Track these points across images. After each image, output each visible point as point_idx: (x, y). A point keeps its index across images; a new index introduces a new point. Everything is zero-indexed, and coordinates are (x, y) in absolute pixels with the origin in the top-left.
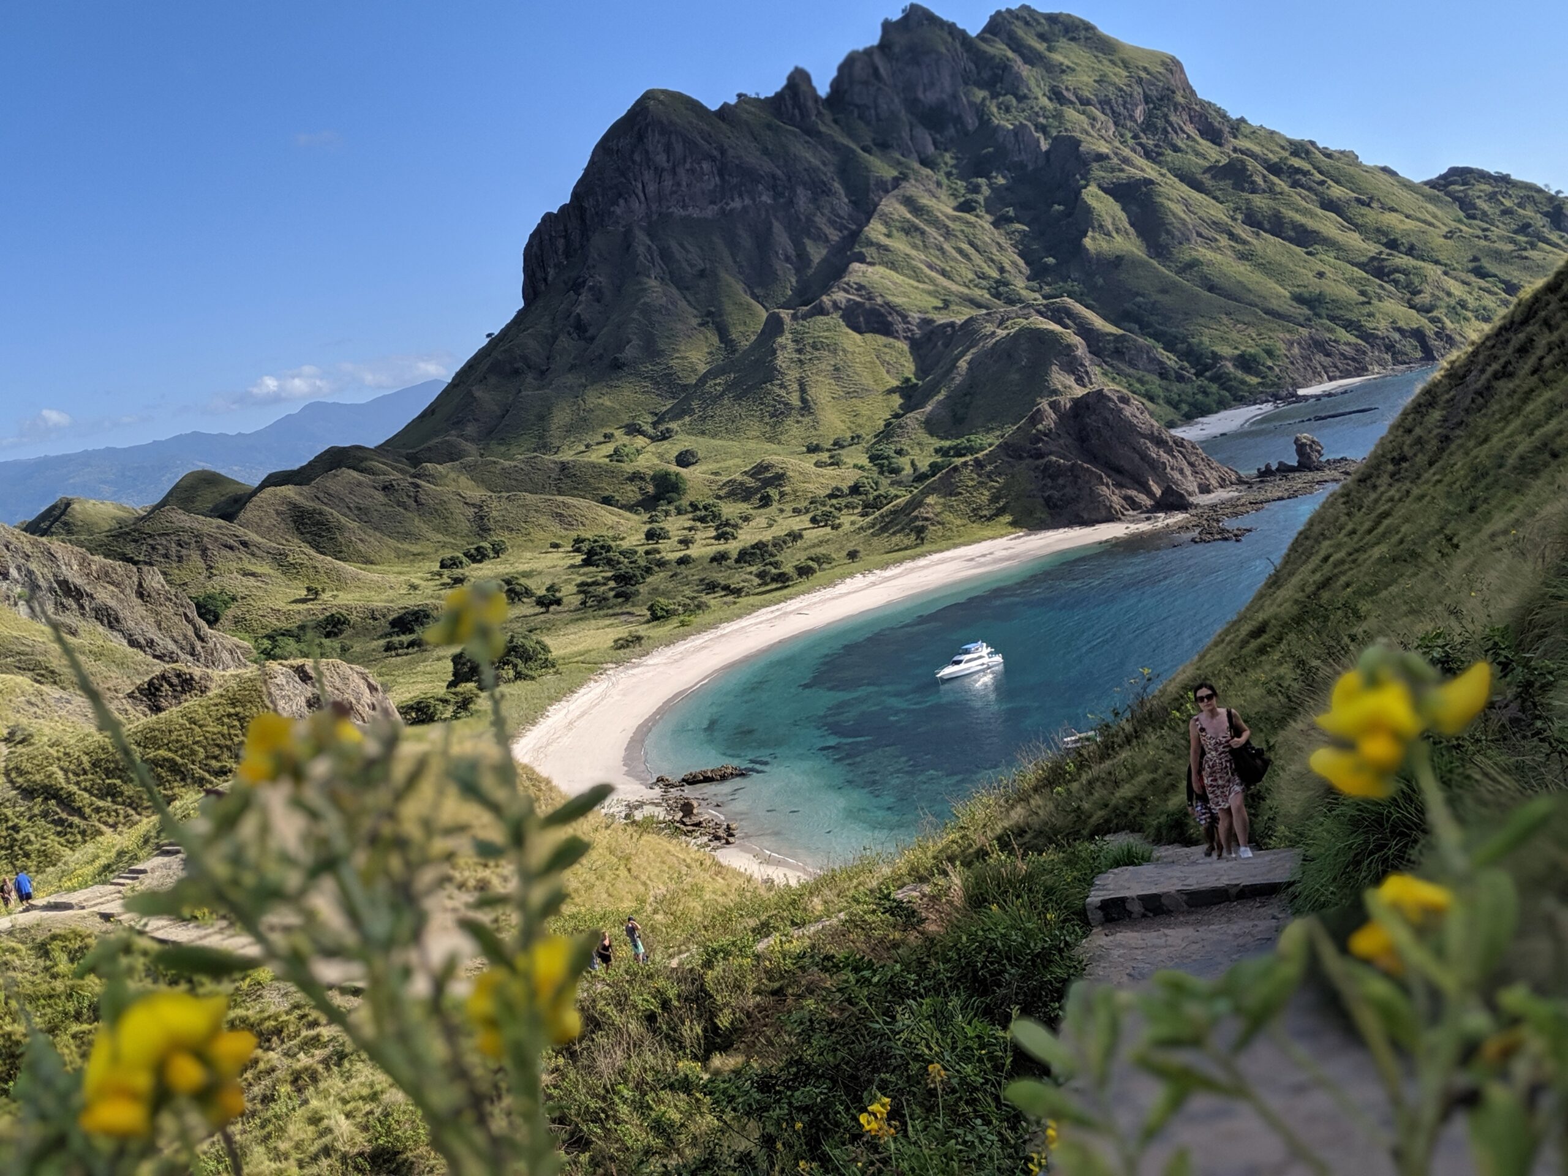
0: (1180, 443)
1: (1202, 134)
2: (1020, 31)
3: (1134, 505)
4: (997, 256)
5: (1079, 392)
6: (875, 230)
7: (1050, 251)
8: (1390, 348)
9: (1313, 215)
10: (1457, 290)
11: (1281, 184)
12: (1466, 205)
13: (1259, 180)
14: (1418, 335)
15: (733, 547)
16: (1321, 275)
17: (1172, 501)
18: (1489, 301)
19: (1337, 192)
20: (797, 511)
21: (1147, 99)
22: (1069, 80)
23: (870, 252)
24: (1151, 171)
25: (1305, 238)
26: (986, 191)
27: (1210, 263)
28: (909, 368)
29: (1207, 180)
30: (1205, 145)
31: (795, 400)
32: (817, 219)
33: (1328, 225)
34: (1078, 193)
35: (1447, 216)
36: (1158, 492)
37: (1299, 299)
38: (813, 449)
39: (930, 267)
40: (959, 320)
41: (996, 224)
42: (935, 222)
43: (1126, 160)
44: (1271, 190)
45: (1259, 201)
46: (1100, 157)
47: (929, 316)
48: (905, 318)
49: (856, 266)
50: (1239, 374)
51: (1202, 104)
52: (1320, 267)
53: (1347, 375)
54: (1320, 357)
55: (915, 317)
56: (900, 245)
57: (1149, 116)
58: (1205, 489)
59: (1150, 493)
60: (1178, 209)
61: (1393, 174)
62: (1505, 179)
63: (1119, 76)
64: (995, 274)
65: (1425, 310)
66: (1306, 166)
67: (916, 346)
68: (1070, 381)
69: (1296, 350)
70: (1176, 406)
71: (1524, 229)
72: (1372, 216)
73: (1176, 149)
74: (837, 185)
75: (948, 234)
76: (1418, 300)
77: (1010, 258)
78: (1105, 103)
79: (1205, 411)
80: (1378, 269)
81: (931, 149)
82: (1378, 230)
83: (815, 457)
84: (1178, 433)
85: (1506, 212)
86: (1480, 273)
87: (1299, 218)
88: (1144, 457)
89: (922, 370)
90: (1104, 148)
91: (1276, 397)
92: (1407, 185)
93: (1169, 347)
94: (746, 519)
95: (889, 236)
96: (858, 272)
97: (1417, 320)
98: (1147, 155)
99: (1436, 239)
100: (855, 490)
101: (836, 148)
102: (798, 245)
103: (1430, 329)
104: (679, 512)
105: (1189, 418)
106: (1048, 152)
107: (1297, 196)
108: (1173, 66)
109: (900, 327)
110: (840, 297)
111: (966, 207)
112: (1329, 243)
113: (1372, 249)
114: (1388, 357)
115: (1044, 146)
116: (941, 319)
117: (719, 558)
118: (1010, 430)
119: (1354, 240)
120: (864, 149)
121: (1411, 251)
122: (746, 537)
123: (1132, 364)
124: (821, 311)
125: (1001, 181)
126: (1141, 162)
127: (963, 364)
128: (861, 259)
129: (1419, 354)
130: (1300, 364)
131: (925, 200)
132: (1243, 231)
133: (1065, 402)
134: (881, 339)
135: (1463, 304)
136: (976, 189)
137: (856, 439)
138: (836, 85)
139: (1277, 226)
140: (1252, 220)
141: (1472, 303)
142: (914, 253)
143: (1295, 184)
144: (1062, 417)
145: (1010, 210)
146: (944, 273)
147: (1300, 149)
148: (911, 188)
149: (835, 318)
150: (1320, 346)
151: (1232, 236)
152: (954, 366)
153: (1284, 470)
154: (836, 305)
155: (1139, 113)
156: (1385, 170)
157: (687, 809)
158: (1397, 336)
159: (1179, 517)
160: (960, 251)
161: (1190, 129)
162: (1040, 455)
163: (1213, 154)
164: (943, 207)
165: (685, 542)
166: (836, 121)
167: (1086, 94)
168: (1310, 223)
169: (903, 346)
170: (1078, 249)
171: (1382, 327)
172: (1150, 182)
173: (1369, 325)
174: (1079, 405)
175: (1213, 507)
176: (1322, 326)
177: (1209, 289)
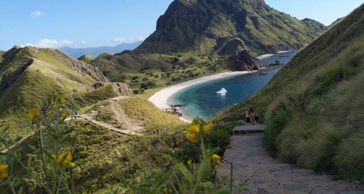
0: (257, 59)
1: (266, 10)
3: (249, 68)
4: (231, 27)
5: (242, 50)
6: (212, 22)
7: (240, 27)
8: (293, 47)
10: (304, 38)
11: (277, 18)
12: (307, 24)
13: (274, 18)
14: (297, 45)
15: (186, 70)
16: (283, 34)
17: (255, 68)
18: (309, 40)
19: (286, 21)
20: (196, 66)
21: (257, 4)
23: (211, 25)
24: (257, 15)
25: (281, 28)
26: (230, 17)
27: (264, 31)
28: (216, 44)
29: (266, 17)
30: (266, 12)
31: (197, 48)
33: (285, 26)
34: (245, 18)
35: (304, 26)
36: (253, 67)
37: (279, 38)
38: (199, 56)
39: (220, 28)
40: (224, 37)
41: (231, 22)
42: (222, 21)
43: (253, 13)
44: (276, 20)
45: (274, 21)
46: (249, 13)
49: (209, 27)
50: (268, 49)
51: (266, 5)
52: (282, 32)
53: (285, 50)
54: (281, 47)
55: (217, 36)
56: (215, 24)
57: (257, 6)
58: (261, 67)
59: (252, 67)
60: (261, 22)
62: (314, 21)
64: (231, 30)
65: (299, 41)
66: (282, 16)
67: (217, 41)
68: (241, 48)
69: (277, 46)
70: (257, 53)
71: (316, 29)
72: (292, 25)
73: (261, 12)
74: (207, 14)
75: (224, 23)
76: (298, 39)
77: (233, 28)
78: (251, 4)
79: (262, 55)
80: (292, 34)
81: (222, 9)
82: (292, 28)
83: (199, 57)
84: (257, 57)
85: (313, 26)
86: (308, 36)
87: (280, 25)
88: (251, 61)
89: (218, 44)
90: (250, 11)
91: (273, 53)
92: (298, 20)
93: (257, 44)
94: (188, 66)
95: (214, 22)
97: (297, 42)
98: (257, 13)
99: (302, 29)
100: (205, 63)
101: (207, 8)
102: (200, 23)
103: (299, 43)
104: (178, 64)
105: (259, 55)
107: (280, 21)
109: (215, 37)
110: (206, 32)
111: (227, 19)
112: (284, 29)
113: (291, 30)
115: (240, 10)
116: (221, 36)
117: (183, 72)
118: (231, 55)
119: (288, 29)
120: (212, 8)
121: (297, 31)
122: (188, 69)
123: (251, 46)
124: (203, 34)
125: (233, 15)
126: (255, 14)
127: (224, 44)
129: (297, 48)
131: (221, 17)
132: (271, 26)
133: (240, 51)
134: (212, 39)
135: (305, 40)
136: (229, 16)
137: (206, 55)
139: (276, 26)
140: (272, 24)
141: (306, 40)
142: (218, 26)
143: (280, 19)
144: (239, 54)
145: (234, 20)
146: (223, 30)
147: (281, 13)
148: (218, 15)
149: (205, 36)
150: (281, 45)
151: (269, 27)
152: (223, 44)
153: (274, 65)
154: (205, 33)
156: (295, 18)
157: (175, 110)
158: (294, 45)
159: (256, 71)
160: (225, 26)
161: (264, 9)
162: (235, 59)
163: (267, 13)
164: (224, 19)
165: (178, 69)
166: (207, 4)
167: (248, 2)
168: (281, 25)
169: (215, 40)
170: (244, 27)
171: (292, 43)
172: (257, 17)
173: (289, 42)
174: (242, 52)
175: (262, 70)
176: (282, 42)
177: (265, 35)
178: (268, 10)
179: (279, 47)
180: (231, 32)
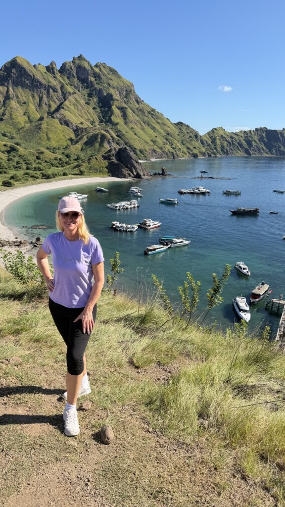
1: (136, 101)
2: (102, 69)
3: (130, 175)
4: (93, 116)
5: (110, 149)
6: (67, 103)
7: (104, 117)
9: (155, 124)
10: (180, 146)
11: (150, 116)
12: (181, 130)
13: (146, 114)
14: (173, 153)
16: (156, 137)
19: (159, 121)
21: (126, 90)
22: (111, 82)
23: (65, 108)
24: (126, 106)
25: (153, 128)
26: (92, 101)
27: (136, 129)
28: (72, 135)
29: (136, 111)
30: (136, 104)
31: (46, 137)
32: (54, 97)
33: (157, 127)
34: (111, 107)
36: (135, 174)
37: (152, 141)
39: (78, 114)
40: (84, 127)
41: (93, 109)
42: (81, 105)
44: (148, 117)
45: (146, 118)
46: (117, 100)
47: (78, 125)
48: (72, 124)
49: (62, 109)
51: (137, 95)
52: (156, 135)
53: (159, 158)
54: (154, 154)
55: (75, 124)
56: (72, 108)
57: (126, 94)
58: (144, 175)
59: (133, 173)
61: (169, 120)
63: (122, 84)
64: (92, 120)
65: (174, 148)
67: (74, 131)
68: (108, 146)
69: (150, 151)
71: (190, 137)
72: (165, 127)
73: (131, 103)
74: (60, 91)
75: (83, 108)
76: (173, 146)
77: (96, 117)
78: (118, 89)
80: (166, 138)
81: (81, 88)
82: (166, 131)
85: (188, 132)
87: (152, 124)
88: (133, 164)
89: (76, 136)
90: (117, 98)
91: (147, 160)
92: (171, 123)
95: (70, 105)
96: (62, 111)
97: (173, 151)
99: (176, 135)
100: (60, 159)
101: (60, 82)
102: (49, 101)
103: (175, 152)
104: (17, 156)
106: (105, 96)
107: (153, 120)
108: (132, 85)
109: (71, 125)
111: (87, 103)
112: (158, 131)
113: (165, 134)
114: (166, 156)
115: (105, 94)
116: (81, 126)
119: (162, 131)
120: (67, 84)
121: (172, 136)
124: (54, 118)
126: (124, 103)
127: (85, 137)
128: (63, 108)
130: (151, 154)
131: (79, 99)
132: (142, 123)
133: (106, 150)
134: (66, 127)
136: (90, 100)
137: (59, 148)
138: (61, 68)
139: (149, 124)
140: (144, 122)
142: (75, 110)
143: (152, 117)
146: (81, 117)
147: (153, 110)
148: (75, 95)
149: (57, 121)
150: (154, 151)
151: (140, 124)
152: (83, 137)
153: (159, 174)
154: (57, 117)
155: (124, 93)
156: (167, 119)
158: (168, 153)
160: (85, 113)
161: (134, 99)
163: (138, 106)
164: (82, 102)
166: (61, 76)
167: (114, 86)
169: (72, 130)
170: (110, 119)
171: (166, 151)
172: (126, 108)
173: (164, 149)
174: (120, 150)
176: (156, 148)
177: (136, 134)
178: (138, 102)
179: (152, 153)
180: (93, 123)
